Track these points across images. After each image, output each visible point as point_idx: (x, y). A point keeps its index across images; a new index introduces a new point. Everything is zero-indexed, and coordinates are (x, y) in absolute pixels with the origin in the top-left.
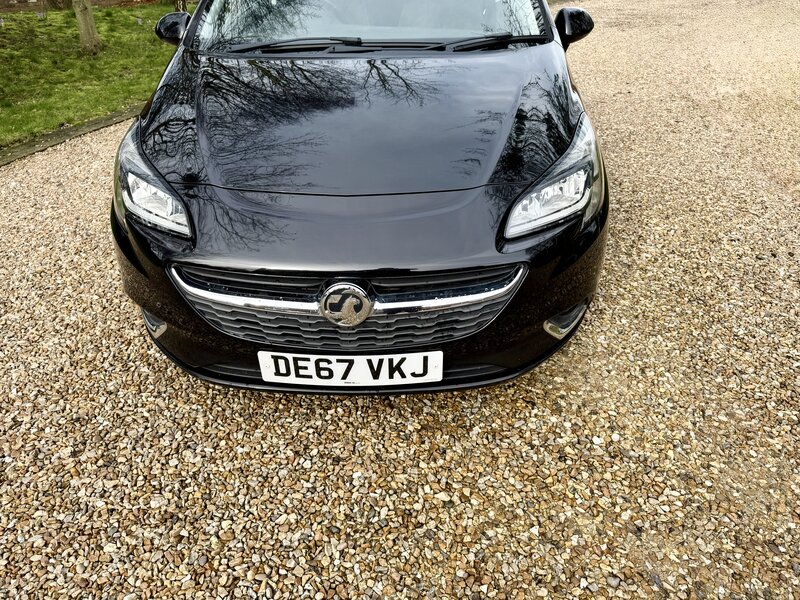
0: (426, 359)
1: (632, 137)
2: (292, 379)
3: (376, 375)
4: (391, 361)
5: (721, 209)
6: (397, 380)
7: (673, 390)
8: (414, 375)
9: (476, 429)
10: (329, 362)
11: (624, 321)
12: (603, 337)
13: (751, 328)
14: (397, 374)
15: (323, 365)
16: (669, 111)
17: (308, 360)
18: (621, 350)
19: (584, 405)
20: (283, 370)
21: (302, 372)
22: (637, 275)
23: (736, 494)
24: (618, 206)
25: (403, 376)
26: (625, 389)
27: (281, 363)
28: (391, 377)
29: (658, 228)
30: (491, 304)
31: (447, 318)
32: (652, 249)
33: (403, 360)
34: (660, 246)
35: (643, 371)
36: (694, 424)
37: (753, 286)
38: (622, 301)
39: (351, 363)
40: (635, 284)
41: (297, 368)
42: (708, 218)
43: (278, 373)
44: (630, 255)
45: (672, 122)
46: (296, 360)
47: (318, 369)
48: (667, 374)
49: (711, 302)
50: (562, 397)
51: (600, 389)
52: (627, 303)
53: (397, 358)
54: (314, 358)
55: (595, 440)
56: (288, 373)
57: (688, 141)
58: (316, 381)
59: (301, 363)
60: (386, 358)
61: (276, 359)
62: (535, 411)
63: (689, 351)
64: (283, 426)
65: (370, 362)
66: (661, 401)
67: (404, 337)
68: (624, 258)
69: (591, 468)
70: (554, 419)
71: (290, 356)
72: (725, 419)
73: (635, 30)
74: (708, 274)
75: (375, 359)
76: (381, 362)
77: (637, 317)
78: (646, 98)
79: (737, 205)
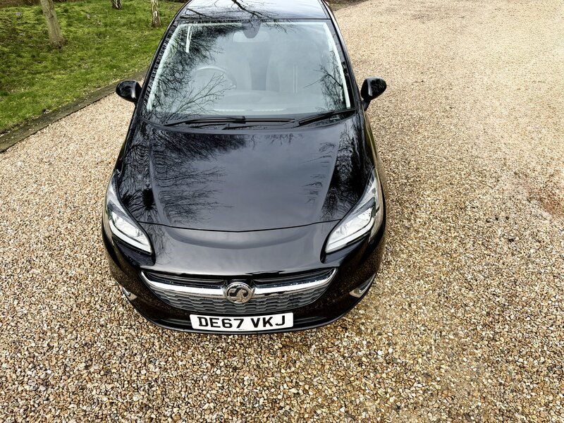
0: (283, 317)
1: (421, 121)
2: (209, 328)
3: (256, 325)
4: (264, 319)
5: (470, 182)
6: (268, 327)
7: (425, 318)
8: (277, 324)
9: (314, 347)
10: (230, 320)
11: (402, 270)
12: (388, 282)
13: (475, 274)
14: (267, 325)
15: (226, 321)
16: (447, 98)
17: (218, 319)
18: (398, 291)
19: (375, 329)
20: (204, 323)
21: (214, 325)
22: (412, 235)
23: (452, 385)
24: (406, 181)
25: (271, 325)
26: (399, 318)
27: (203, 321)
28: (265, 326)
29: (429, 199)
30: (318, 289)
31: (294, 297)
32: (424, 215)
33: (271, 318)
34: (428, 213)
35: (410, 305)
36: (435, 341)
37: (480, 243)
38: (402, 255)
39: (242, 320)
40: (411, 242)
41: (212, 323)
42: (461, 191)
43: (201, 325)
44: (409, 220)
45: (448, 108)
46: (211, 319)
47: (224, 324)
48: (424, 307)
49: (454, 255)
50: (363, 324)
51: (385, 318)
52: (405, 256)
53: (267, 317)
54: (221, 318)
55: (379, 352)
56: (207, 325)
57: (456, 125)
58: (222, 329)
59: (214, 321)
60: (261, 317)
61: (200, 319)
62: (347, 334)
63: (438, 291)
64: (203, 347)
65: (252, 320)
66: (418, 326)
67: (271, 305)
68: (406, 223)
69: (375, 370)
70: (357, 339)
71: (208, 317)
72: (452, 337)
73: (432, 22)
74: (456, 234)
75: (255, 318)
76: (258, 320)
77: (409, 267)
78: (433, 87)
79: (480, 179)
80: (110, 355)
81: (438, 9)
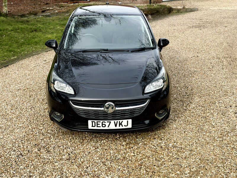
0: (128, 121)
1: (195, 73)
2: (96, 128)
3: (116, 126)
4: (119, 122)
5: (219, 94)
6: (121, 127)
7: (191, 136)
8: (125, 126)
9: (140, 144)
10: (105, 122)
11: (181, 122)
12: (175, 125)
13: (217, 123)
14: (121, 125)
15: (103, 123)
16: (211, 63)
17: (100, 122)
18: (179, 128)
19: (168, 139)
21: (98, 125)
22: (188, 112)
23: (202, 153)
24: (185, 94)
25: (122, 126)
26: (179, 136)
27: (94, 123)
28: (119, 126)
29: (197, 100)
31: (132, 111)
32: (194, 106)
34: (196, 105)
35: (185, 132)
36: (195, 141)
37: (221, 114)
38: (182, 118)
39: (110, 122)
40: (187, 114)
42: (214, 97)
43: (92, 126)
44: (187, 107)
45: (211, 67)
48: (191, 133)
49: (207, 118)
50: (163, 137)
51: (173, 136)
52: (183, 118)
53: (121, 121)
55: (170, 144)
56: (95, 126)
57: (214, 74)
58: (102, 128)
59: (98, 123)
61: (92, 122)
62: (156, 140)
63: (198, 128)
65: (115, 122)
66: (188, 137)
67: (122, 116)
68: (185, 108)
69: (168, 149)
70: (160, 141)
71: (96, 121)
72: (203, 140)
74: (209, 111)
76: (117, 122)
77: (185, 121)
78: (203, 58)
79: (225, 93)
80: (49, 147)
81: (211, 23)
